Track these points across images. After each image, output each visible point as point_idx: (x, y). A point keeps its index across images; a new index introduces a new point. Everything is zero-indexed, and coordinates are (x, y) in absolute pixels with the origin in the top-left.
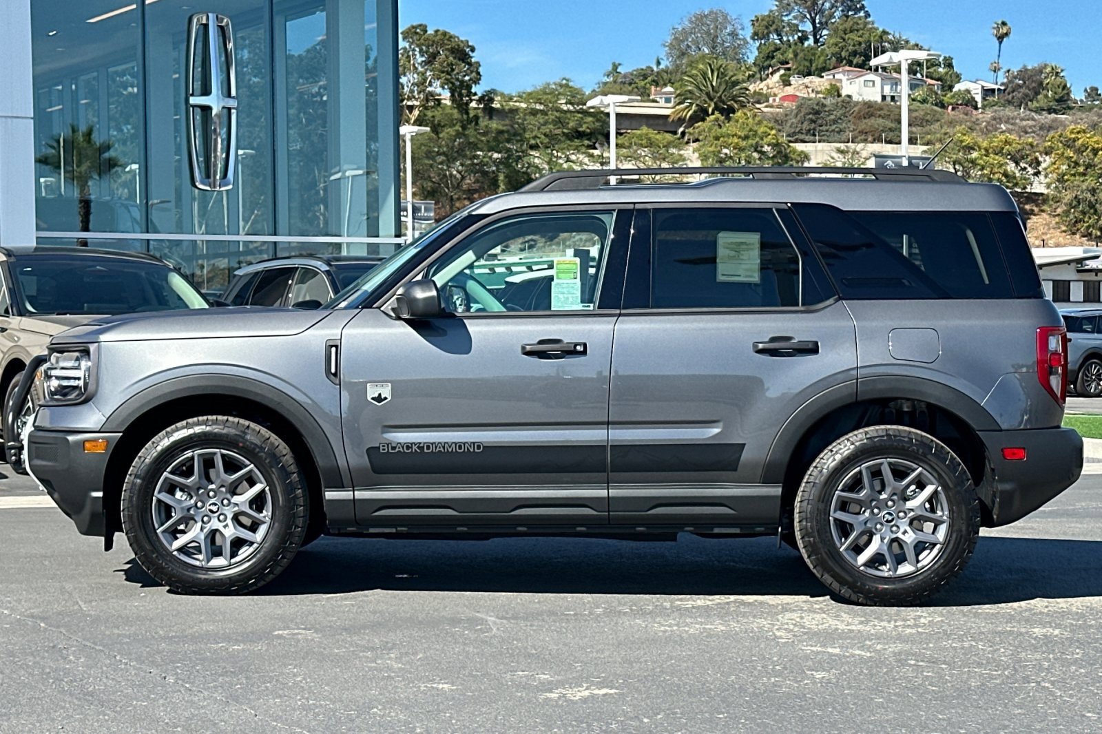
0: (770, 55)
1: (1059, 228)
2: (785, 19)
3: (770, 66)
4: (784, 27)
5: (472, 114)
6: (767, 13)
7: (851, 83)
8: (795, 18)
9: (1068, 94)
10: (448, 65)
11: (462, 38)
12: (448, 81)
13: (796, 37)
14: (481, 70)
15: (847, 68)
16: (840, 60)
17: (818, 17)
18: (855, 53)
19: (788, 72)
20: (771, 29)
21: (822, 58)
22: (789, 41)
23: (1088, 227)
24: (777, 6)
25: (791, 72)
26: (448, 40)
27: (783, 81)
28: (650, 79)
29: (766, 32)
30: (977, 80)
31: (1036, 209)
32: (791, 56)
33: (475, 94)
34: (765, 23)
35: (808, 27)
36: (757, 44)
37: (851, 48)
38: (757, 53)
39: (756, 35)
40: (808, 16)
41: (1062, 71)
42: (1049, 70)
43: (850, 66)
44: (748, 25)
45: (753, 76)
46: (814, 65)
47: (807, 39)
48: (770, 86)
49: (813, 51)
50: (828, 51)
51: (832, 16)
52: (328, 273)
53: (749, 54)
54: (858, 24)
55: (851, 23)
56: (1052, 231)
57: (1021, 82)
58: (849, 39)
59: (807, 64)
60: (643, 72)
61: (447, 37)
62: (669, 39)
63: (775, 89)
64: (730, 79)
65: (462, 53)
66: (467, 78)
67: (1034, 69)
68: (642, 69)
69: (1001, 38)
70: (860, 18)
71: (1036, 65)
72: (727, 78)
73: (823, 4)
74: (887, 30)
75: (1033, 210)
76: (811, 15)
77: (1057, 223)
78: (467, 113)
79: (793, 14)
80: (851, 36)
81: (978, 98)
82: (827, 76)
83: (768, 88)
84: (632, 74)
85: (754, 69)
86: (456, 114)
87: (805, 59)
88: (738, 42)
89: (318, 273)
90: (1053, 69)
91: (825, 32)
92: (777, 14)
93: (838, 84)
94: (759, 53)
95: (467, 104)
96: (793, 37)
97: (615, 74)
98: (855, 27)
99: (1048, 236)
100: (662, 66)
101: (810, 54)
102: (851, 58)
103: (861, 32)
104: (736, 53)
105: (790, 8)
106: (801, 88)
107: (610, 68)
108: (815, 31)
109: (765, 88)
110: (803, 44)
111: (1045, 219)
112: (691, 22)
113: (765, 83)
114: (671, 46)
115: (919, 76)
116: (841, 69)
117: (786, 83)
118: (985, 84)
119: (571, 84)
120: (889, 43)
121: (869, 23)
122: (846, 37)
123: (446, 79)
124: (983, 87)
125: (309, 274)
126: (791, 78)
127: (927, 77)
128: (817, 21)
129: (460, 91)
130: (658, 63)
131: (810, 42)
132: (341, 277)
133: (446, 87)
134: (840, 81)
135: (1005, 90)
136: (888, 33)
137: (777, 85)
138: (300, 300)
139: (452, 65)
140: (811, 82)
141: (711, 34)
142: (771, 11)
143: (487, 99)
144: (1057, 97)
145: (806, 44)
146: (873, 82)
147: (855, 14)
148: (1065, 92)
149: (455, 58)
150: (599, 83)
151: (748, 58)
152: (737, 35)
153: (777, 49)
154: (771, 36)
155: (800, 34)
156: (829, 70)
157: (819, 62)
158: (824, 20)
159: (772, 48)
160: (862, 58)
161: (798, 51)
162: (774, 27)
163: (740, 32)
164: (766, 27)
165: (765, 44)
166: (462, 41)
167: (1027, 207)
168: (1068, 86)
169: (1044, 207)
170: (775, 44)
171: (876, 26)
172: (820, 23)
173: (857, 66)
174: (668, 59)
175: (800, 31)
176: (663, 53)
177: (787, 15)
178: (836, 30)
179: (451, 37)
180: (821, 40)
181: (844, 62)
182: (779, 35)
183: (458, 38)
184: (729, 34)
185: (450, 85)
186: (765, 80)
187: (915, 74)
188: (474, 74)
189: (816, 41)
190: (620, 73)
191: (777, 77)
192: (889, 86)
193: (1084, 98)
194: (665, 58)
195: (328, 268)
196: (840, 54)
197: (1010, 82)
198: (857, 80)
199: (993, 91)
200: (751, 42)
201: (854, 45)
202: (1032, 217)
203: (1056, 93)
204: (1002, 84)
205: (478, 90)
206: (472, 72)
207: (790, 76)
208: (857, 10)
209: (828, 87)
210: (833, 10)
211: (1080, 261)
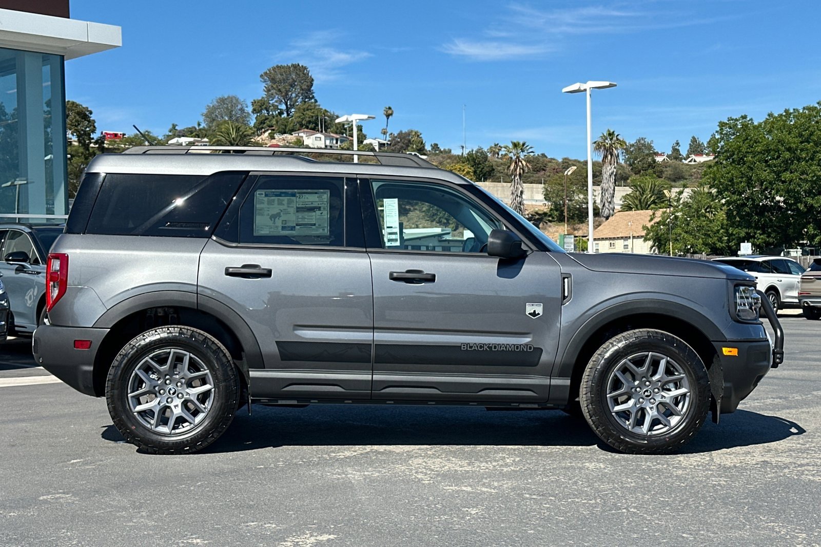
0: (263, 122)
1: (425, 218)
2: (271, 102)
3: (262, 128)
4: (270, 107)
5: (91, 150)
6: (260, 98)
7: (308, 138)
8: (276, 102)
9: (424, 147)
10: (76, 121)
11: (84, 106)
12: (77, 131)
13: (277, 112)
14: (96, 124)
15: (306, 130)
16: (302, 125)
17: (289, 102)
18: (309, 122)
19: (273, 132)
20: (263, 107)
21: (292, 124)
22: (273, 114)
23: (440, 218)
24: (266, 95)
25: (275, 132)
26: (75, 107)
27: (271, 137)
28: (194, 134)
29: (260, 109)
30: (376, 138)
31: (412, 208)
32: (275, 122)
33: (93, 139)
34: (259, 104)
35: (283, 107)
36: (255, 115)
37: (307, 119)
38: (255, 121)
39: (254, 111)
40: (283, 101)
41: (421, 134)
42: (413, 133)
43: (307, 129)
44: (250, 105)
45: (254, 133)
46: (287, 128)
47: (283, 114)
48: (264, 139)
49: (286, 120)
50: (295, 121)
51: (296, 101)
52: (30, 233)
53: (251, 121)
54: (311, 106)
55: (307, 105)
56: (420, 220)
57: (399, 140)
58: (306, 114)
59: (283, 127)
60: (190, 130)
61: (75, 105)
62: (205, 111)
63: (266, 141)
64: (242, 133)
65: (84, 115)
66: (88, 129)
67: (406, 133)
68: (190, 128)
69: (388, 116)
70: (312, 103)
71: (407, 131)
72: (241, 133)
73: (291, 95)
74: (327, 110)
75: (410, 209)
76: (285, 100)
77: (423, 216)
78: (88, 150)
79: (275, 100)
80: (307, 112)
81: (377, 148)
82: (295, 135)
83: (262, 140)
84: (184, 131)
85: (254, 129)
86: (81, 150)
87: (282, 125)
88: (245, 114)
89: (23, 233)
90: (415, 133)
91: (293, 110)
92: (266, 99)
93: (301, 139)
94: (257, 120)
95: (88, 145)
96: (275, 112)
97: (174, 131)
98: (309, 108)
99: (419, 223)
100: (201, 127)
101: (285, 122)
102: (308, 125)
103: (313, 110)
104: (244, 121)
105: (273, 96)
106: (281, 140)
107: (171, 127)
108: (288, 110)
109: (261, 140)
110: (281, 116)
111: (417, 214)
112: (217, 102)
113: (260, 137)
114: (206, 116)
115: (344, 135)
116: (302, 131)
117: (272, 138)
118: (380, 140)
119: (151, 134)
120: (328, 117)
121: (317, 105)
122: (305, 113)
123: (75, 130)
124: (379, 142)
125: (16, 234)
126: (275, 135)
127: (349, 136)
128: (288, 104)
129: (83, 137)
130: (199, 125)
131: (285, 115)
132: (40, 236)
133: (75, 134)
134: (302, 137)
135: (390, 144)
136: (327, 112)
137: (267, 138)
138: (10, 252)
139: (78, 121)
140: (286, 137)
141: (229, 109)
142: (263, 98)
143: (100, 142)
144: (418, 148)
145: (283, 116)
146: (320, 138)
147: (309, 100)
148: (422, 146)
149: (79, 117)
150: (164, 136)
151: (250, 123)
152: (244, 110)
153: (267, 119)
154: (263, 111)
155: (279, 111)
156: (296, 131)
157: (290, 126)
158: (292, 103)
159: (264, 118)
160: (314, 125)
161: (278, 120)
162: (265, 106)
163: (246, 109)
164: (260, 106)
165: (259, 116)
166: (84, 108)
167: (408, 207)
168: (424, 142)
169: (416, 207)
170: (266, 116)
171: (321, 107)
172: (290, 105)
173: (311, 129)
174: (205, 123)
175: (279, 109)
176: (201, 119)
177: (271, 100)
178: (299, 109)
179: (77, 105)
180: (291, 114)
181: (304, 127)
182: (267, 111)
183: (82, 106)
184: (239, 110)
185: (78, 133)
186: (260, 135)
187: (343, 134)
188: (92, 127)
189: (288, 115)
190: (177, 130)
191: (267, 134)
192: (329, 141)
193: (430, 149)
194: (203, 122)
195: (30, 231)
196: (302, 122)
197: (394, 139)
198: (311, 137)
199: (384, 144)
200: (252, 114)
201: (309, 118)
202: (411, 212)
203: (417, 146)
204: (389, 141)
205: (95, 136)
206: (91, 126)
207: (274, 134)
208: (311, 99)
209: (296, 140)
210: (297, 98)
211: (440, 235)
